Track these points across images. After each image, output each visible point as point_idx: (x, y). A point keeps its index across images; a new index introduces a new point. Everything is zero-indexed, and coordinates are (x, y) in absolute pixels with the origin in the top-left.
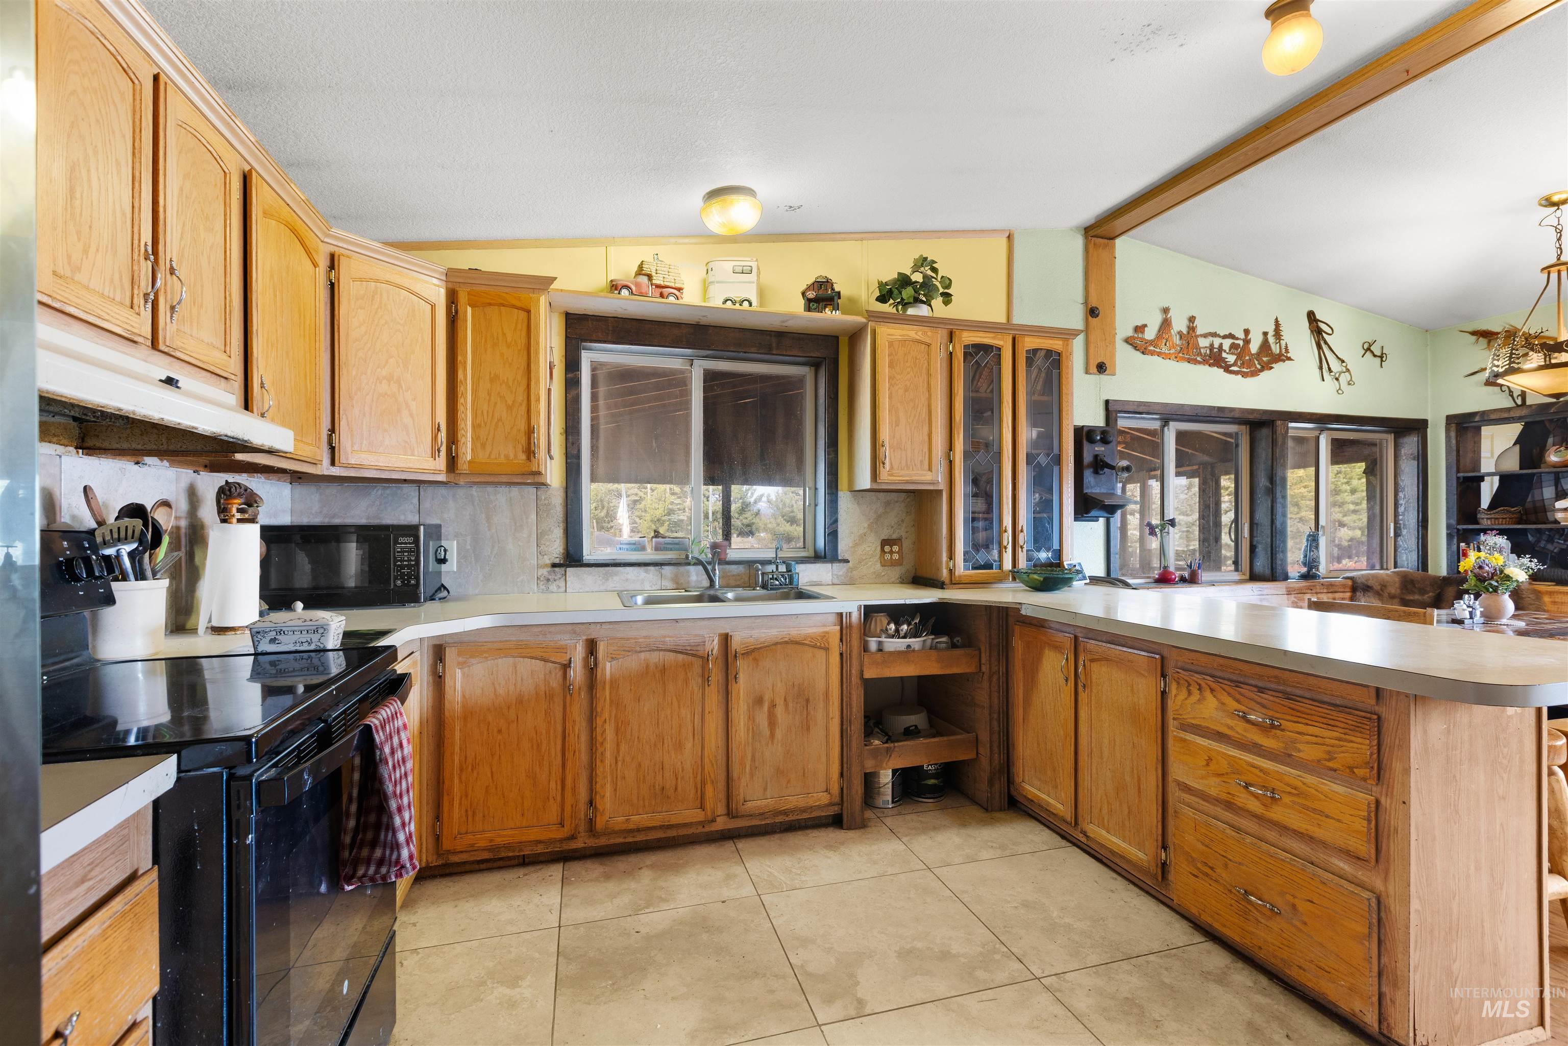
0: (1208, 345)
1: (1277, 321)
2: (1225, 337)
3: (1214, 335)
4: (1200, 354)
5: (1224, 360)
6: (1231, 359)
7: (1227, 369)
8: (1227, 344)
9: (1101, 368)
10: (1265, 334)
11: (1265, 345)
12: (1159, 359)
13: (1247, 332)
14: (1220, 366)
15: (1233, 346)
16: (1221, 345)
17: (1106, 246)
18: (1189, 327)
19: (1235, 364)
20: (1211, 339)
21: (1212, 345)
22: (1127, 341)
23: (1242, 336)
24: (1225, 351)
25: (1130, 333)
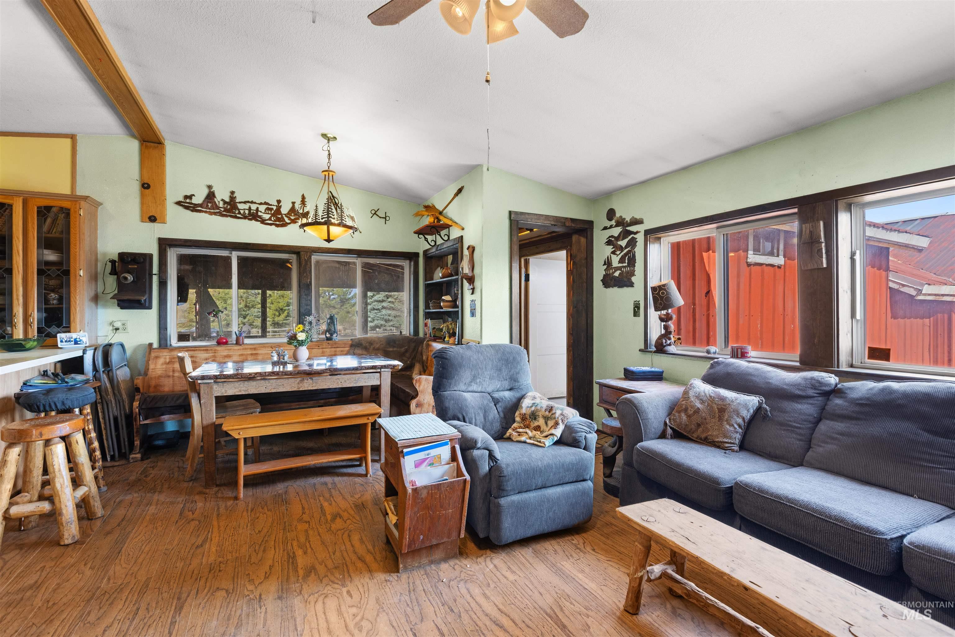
0: (247, 208)
1: (303, 195)
2: (261, 204)
3: (252, 202)
4: (239, 213)
5: (260, 217)
6: (267, 216)
7: (263, 222)
8: (262, 208)
9: (152, 219)
10: (293, 203)
11: (293, 210)
12: (207, 215)
13: (279, 202)
14: (257, 220)
15: (268, 209)
16: (257, 208)
17: (155, 148)
18: (230, 197)
19: (270, 219)
20: (248, 204)
21: (250, 209)
22: (179, 203)
23: (276, 204)
24: (261, 212)
25: (181, 199)
